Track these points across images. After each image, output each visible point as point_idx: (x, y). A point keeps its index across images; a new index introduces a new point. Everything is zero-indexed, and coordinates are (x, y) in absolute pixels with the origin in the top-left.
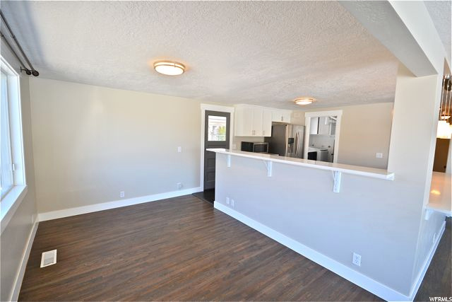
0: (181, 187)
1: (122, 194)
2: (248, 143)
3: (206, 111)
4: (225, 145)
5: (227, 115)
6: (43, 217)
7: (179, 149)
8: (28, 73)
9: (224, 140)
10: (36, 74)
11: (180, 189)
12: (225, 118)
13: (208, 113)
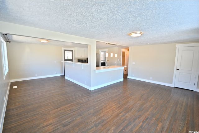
0: (56, 73)
1: (36, 75)
2: (80, 60)
3: (64, 50)
4: (72, 60)
5: (72, 51)
6: (12, 81)
7: (55, 61)
8: (8, 42)
9: (71, 59)
10: (10, 42)
11: (56, 74)
12: (71, 52)
13: (65, 51)
